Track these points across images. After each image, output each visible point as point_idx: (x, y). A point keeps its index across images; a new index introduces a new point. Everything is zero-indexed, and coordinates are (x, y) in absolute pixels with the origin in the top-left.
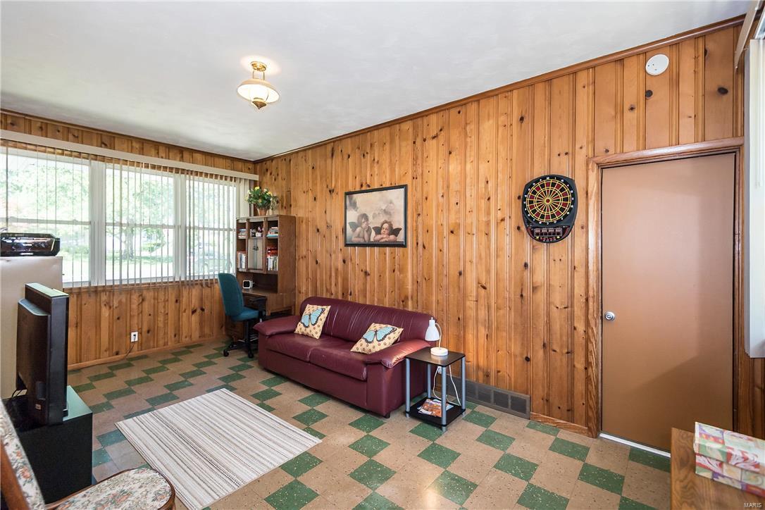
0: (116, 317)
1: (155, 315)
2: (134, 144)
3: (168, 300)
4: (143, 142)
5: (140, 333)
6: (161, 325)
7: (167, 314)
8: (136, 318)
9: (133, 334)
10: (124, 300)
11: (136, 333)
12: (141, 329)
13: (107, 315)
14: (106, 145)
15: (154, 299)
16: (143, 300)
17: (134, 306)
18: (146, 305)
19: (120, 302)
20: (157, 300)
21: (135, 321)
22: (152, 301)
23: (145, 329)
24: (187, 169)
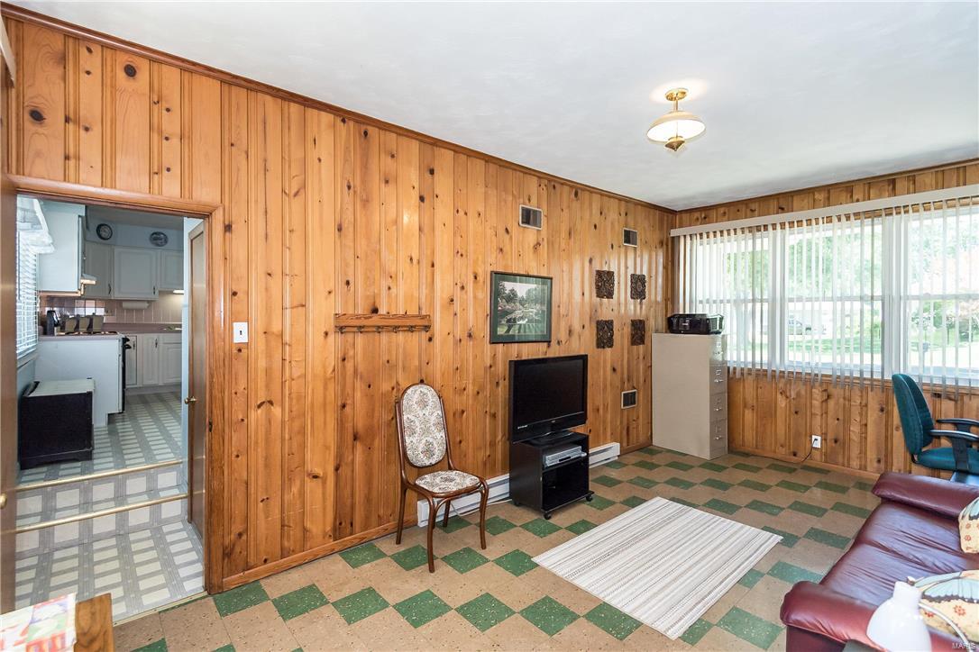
0: (793, 410)
1: (846, 422)
2: (817, 196)
3: (866, 405)
4: (828, 188)
5: (824, 440)
6: (855, 437)
7: (866, 425)
8: (819, 418)
9: (814, 437)
10: (803, 392)
11: (819, 438)
12: (826, 434)
13: (783, 405)
14: (782, 209)
15: (844, 398)
16: (829, 397)
17: (816, 403)
18: (831, 403)
19: (798, 394)
20: (849, 400)
21: (817, 421)
22: (842, 400)
23: (830, 436)
24: (894, 206)
